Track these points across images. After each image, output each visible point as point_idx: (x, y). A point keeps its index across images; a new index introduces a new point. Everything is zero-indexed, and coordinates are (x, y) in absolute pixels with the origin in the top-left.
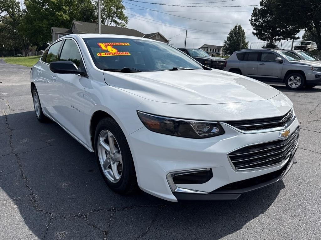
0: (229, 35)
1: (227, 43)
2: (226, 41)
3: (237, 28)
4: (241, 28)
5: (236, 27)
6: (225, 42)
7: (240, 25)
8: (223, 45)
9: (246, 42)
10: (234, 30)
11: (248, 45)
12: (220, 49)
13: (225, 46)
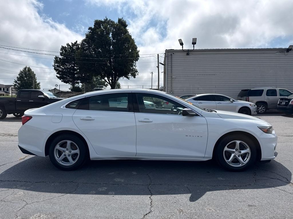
0: (19, 75)
1: (18, 83)
2: (16, 80)
3: (27, 70)
4: (31, 70)
5: (25, 68)
6: (16, 82)
7: (29, 67)
8: (14, 84)
9: (38, 82)
10: (23, 71)
11: (40, 85)
12: (9, 88)
13: (15, 85)
